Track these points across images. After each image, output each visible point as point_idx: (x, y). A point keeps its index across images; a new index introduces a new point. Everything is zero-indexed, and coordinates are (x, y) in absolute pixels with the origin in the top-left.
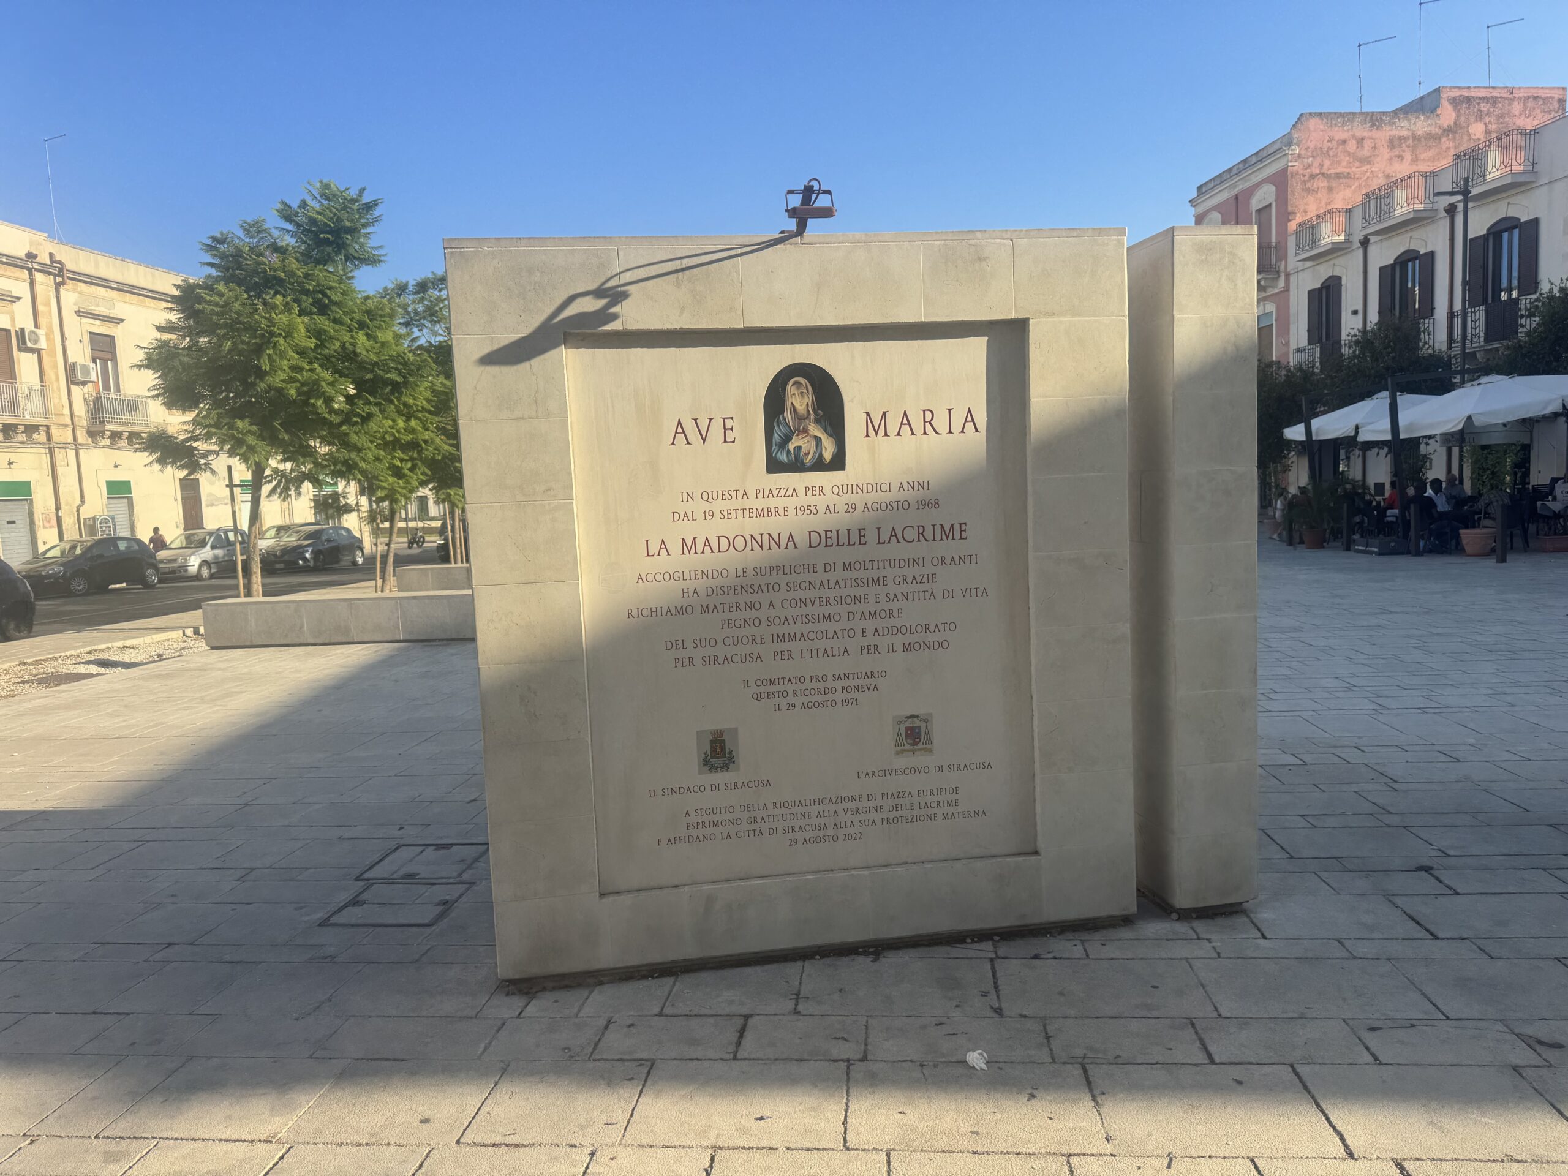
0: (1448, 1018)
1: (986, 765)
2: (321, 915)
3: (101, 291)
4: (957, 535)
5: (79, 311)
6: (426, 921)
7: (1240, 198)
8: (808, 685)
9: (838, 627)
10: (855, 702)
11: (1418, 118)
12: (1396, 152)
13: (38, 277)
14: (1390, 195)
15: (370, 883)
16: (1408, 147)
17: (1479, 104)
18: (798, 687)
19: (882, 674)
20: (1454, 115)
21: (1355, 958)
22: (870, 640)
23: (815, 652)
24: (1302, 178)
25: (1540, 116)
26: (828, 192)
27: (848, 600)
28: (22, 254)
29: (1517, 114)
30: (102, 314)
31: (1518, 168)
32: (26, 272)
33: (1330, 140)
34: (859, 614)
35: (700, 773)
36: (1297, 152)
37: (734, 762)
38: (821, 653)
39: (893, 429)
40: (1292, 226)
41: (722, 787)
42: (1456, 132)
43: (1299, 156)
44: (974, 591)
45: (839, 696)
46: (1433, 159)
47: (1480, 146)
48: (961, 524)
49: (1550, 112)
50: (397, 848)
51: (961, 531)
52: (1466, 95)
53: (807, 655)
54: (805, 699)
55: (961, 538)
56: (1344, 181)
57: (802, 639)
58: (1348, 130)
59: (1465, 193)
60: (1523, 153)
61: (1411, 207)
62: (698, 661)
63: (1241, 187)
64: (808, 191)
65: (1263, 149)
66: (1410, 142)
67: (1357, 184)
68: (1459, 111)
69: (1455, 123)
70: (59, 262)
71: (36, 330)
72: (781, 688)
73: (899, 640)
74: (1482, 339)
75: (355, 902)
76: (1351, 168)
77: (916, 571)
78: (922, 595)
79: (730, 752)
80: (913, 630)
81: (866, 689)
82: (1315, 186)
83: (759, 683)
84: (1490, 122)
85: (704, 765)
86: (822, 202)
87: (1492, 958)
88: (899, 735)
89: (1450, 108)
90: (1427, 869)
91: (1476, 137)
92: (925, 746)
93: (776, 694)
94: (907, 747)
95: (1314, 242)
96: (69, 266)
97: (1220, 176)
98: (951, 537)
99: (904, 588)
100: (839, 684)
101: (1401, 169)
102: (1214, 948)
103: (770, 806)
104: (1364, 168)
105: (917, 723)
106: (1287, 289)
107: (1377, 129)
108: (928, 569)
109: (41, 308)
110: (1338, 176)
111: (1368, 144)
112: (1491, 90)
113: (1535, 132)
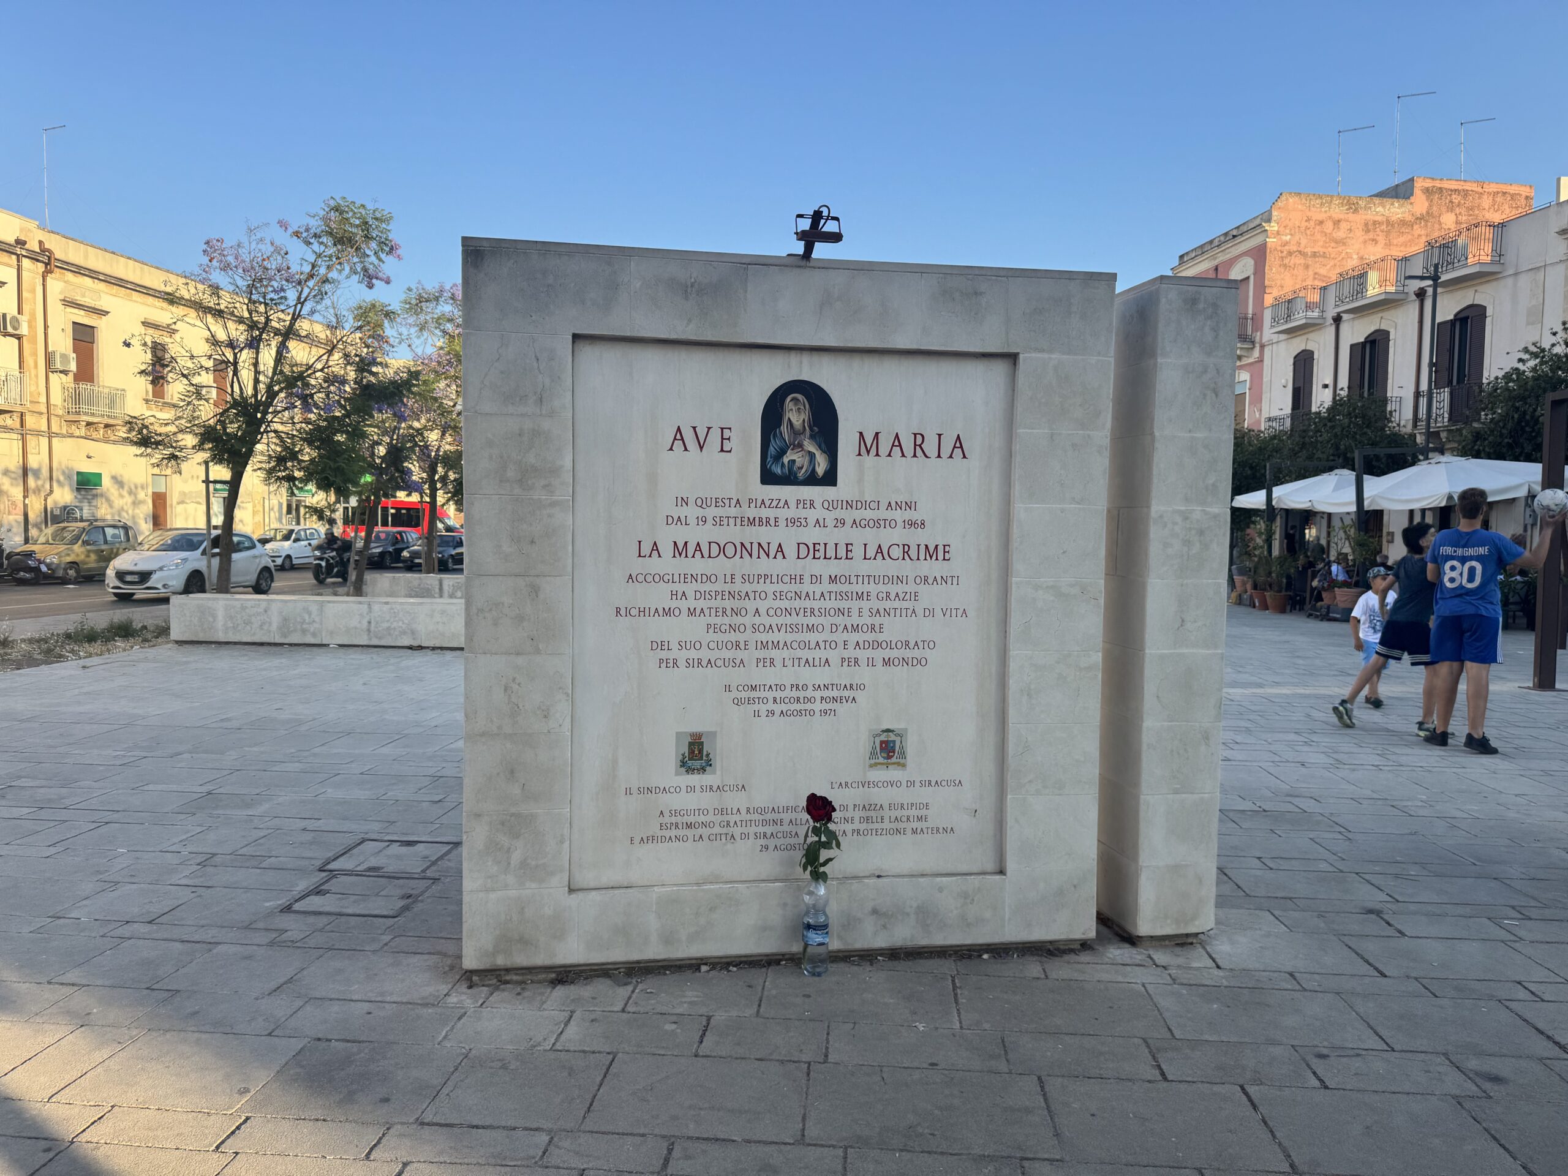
0: (1393, 1050)
1: (957, 782)
2: (283, 901)
3: (88, 281)
4: (941, 556)
5: (64, 300)
6: (391, 913)
7: (1219, 269)
8: (788, 693)
9: (820, 637)
10: (833, 713)
11: (1392, 204)
12: (1371, 235)
13: (26, 263)
14: (1363, 276)
15: (333, 874)
16: (1382, 231)
17: (1450, 195)
18: (778, 694)
19: (861, 687)
20: (1426, 204)
21: (1305, 990)
22: (851, 653)
23: (796, 662)
24: (1280, 255)
25: (1508, 211)
26: (837, 219)
27: (832, 612)
28: (12, 240)
29: (1487, 208)
30: (87, 304)
31: (1485, 258)
32: (14, 257)
33: (1308, 220)
34: (842, 626)
35: (677, 774)
36: (1276, 228)
37: (711, 765)
38: (803, 662)
39: (884, 449)
40: (1268, 300)
41: (698, 788)
42: (1427, 221)
43: (1278, 233)
44: (954, 612)
45: (818, 706)
46: (1405, 244)
47: (1451, 235)
48: (944, 546)
49: (1517, 208)
50: (361, 843)
51: (945, 552)
52: (1439, 186)
53: (789, 663)
54: (784, 707)
55: (944, 559)
56: (1321, 259)
57: (785, 648)
58: (1326, 211)
59: (1435, 278)
60: (1491, 245)
61: (1383, 288)
62: (682, 663)
63: (1221, 259)
64: (817, 216)
65: (1244, 224)
66: (1384, 227)
67: (1332, 263)
68: (1431, 201)
69: (1428, 213)
70: (49, 250)
71: (19, 317)
72: (762, 694)
73: (879, 654)
74: (1446, 420)
75: (318, 891)
76: (1326, 248)
77: (900, 588)
78: (904, 612)
79: (708, 755)
80: (893, 646)
81: (844, 701)
82: (1292, 262)
83: (740, 688)
84: (1460, 213)
85: (681, 766)
86: (830, 227)
87: (1437, 997)
88: (875, 748)
89: (1424, 197)
90: (1378, 913)
91: (1446, 227)
92: (898, 760)
93: (757, 700)
94: (881, 760)
95: (1289, 316)
96: (58, 255)
97: (1202, 247)
98: (934, 557)
99: (888, 604)
100: (818, 694)
101: (1374, 252)
102: (1170, 975)
103: (743, 811)
104: (1340, 249)
105: (892, 737)
106: (1261, 360)
107: (1353, 213)
108: (911, 588)
109: (25, 294)
110: (1314, 255)
111: (1344, 226)
112: (1462, 183)
113: (1502, 225)
